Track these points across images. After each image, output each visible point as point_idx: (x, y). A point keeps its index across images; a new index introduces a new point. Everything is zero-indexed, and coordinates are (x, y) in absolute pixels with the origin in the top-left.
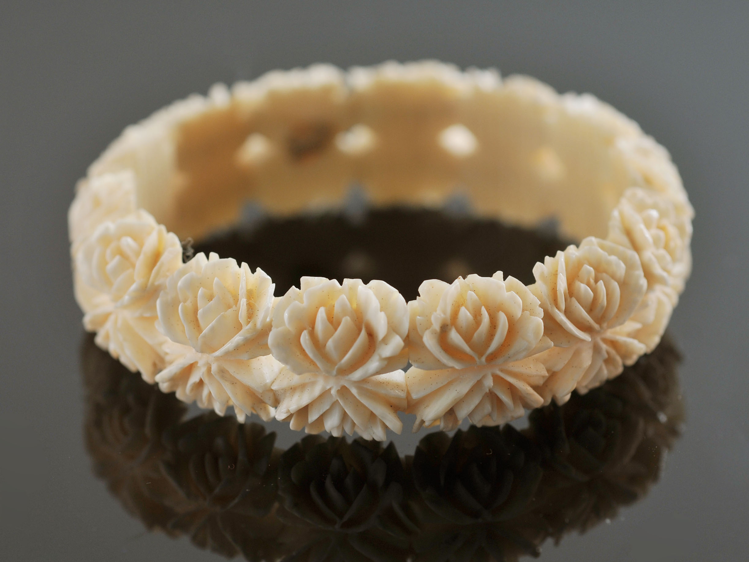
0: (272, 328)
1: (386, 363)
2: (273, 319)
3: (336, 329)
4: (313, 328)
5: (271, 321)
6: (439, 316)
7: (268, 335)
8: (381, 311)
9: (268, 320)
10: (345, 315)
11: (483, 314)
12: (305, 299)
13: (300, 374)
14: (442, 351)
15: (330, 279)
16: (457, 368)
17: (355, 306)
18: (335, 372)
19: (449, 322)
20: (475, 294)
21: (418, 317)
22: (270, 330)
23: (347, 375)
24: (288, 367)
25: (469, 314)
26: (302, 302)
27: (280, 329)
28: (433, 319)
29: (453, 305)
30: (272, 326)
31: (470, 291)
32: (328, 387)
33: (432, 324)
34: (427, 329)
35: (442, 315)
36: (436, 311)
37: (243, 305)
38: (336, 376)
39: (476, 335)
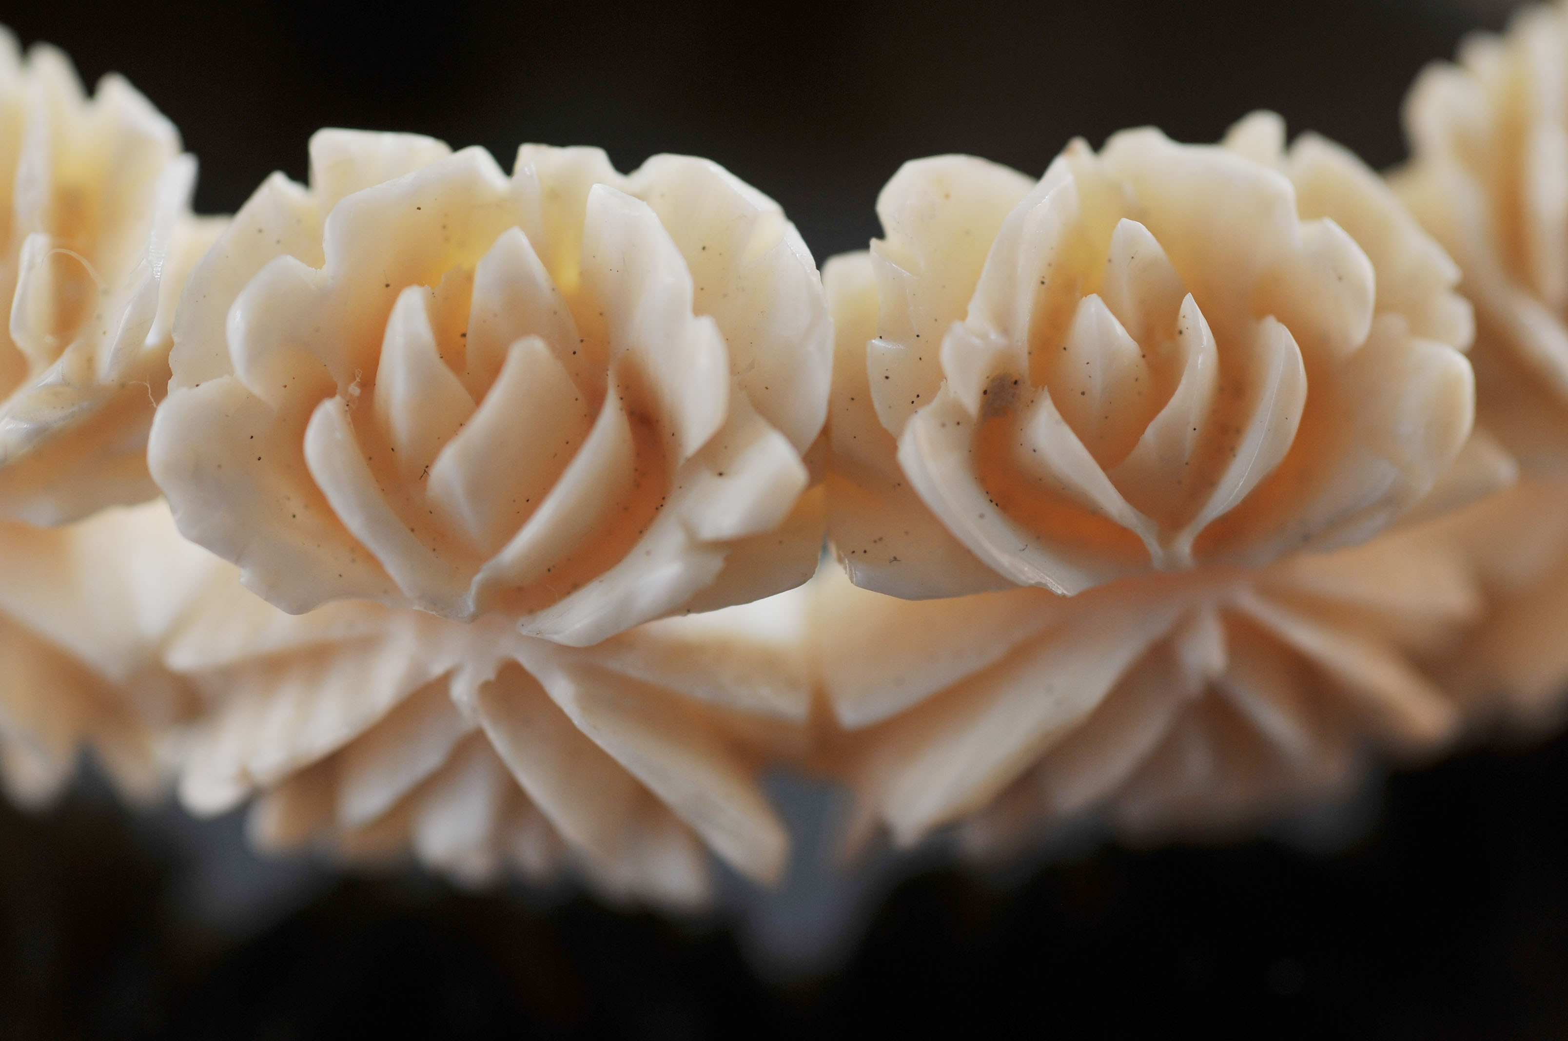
0: (171, 383)
1: (715, 564)
2: (176, 340)
3: (478, 395)
4: (368, 382)
5: (168, 345)
6: (976, 341)
7: (148, 412)
8: (698, 311)
9: (152, 339)
10: (523, 330)
11: (1185, 331)
12: (329, 246)
13: (299, 608)
14: (989, 510)
15: (456, 145)
16: (1059, 590)
17: (570, 276)
18: (470, 605)
19: (1023, 365)
20: (1149, 234)
21: (876, 342)
22: (161, 392)
23: (531, 611)
24: (242, 575)
25: (1119, 329)
26: (317, 261)
27: (210, 389)
28: (947, 354)
29: (1043, 283)
30: (169, 374)
31: (1125, 221)
32: (438, 669)
33: (941, 376)
34: (916, 400)
35: (994, 336)
36: (963, 316)
37: (31, 267)
38: (474, 618)
39: (1151, 433)
